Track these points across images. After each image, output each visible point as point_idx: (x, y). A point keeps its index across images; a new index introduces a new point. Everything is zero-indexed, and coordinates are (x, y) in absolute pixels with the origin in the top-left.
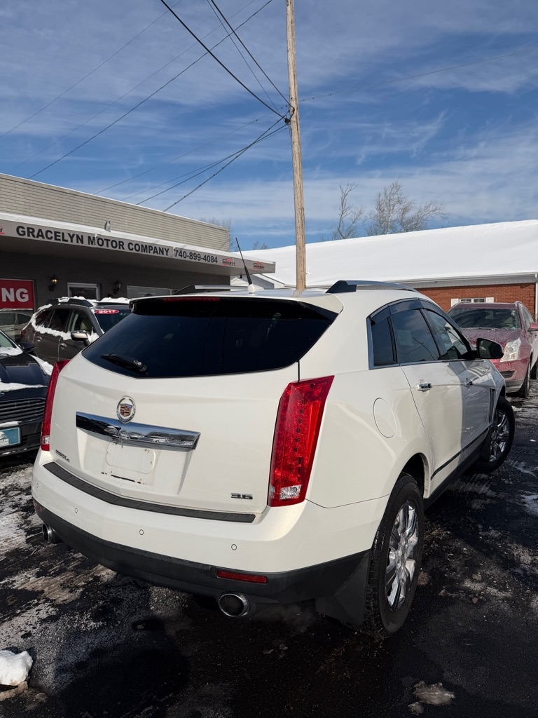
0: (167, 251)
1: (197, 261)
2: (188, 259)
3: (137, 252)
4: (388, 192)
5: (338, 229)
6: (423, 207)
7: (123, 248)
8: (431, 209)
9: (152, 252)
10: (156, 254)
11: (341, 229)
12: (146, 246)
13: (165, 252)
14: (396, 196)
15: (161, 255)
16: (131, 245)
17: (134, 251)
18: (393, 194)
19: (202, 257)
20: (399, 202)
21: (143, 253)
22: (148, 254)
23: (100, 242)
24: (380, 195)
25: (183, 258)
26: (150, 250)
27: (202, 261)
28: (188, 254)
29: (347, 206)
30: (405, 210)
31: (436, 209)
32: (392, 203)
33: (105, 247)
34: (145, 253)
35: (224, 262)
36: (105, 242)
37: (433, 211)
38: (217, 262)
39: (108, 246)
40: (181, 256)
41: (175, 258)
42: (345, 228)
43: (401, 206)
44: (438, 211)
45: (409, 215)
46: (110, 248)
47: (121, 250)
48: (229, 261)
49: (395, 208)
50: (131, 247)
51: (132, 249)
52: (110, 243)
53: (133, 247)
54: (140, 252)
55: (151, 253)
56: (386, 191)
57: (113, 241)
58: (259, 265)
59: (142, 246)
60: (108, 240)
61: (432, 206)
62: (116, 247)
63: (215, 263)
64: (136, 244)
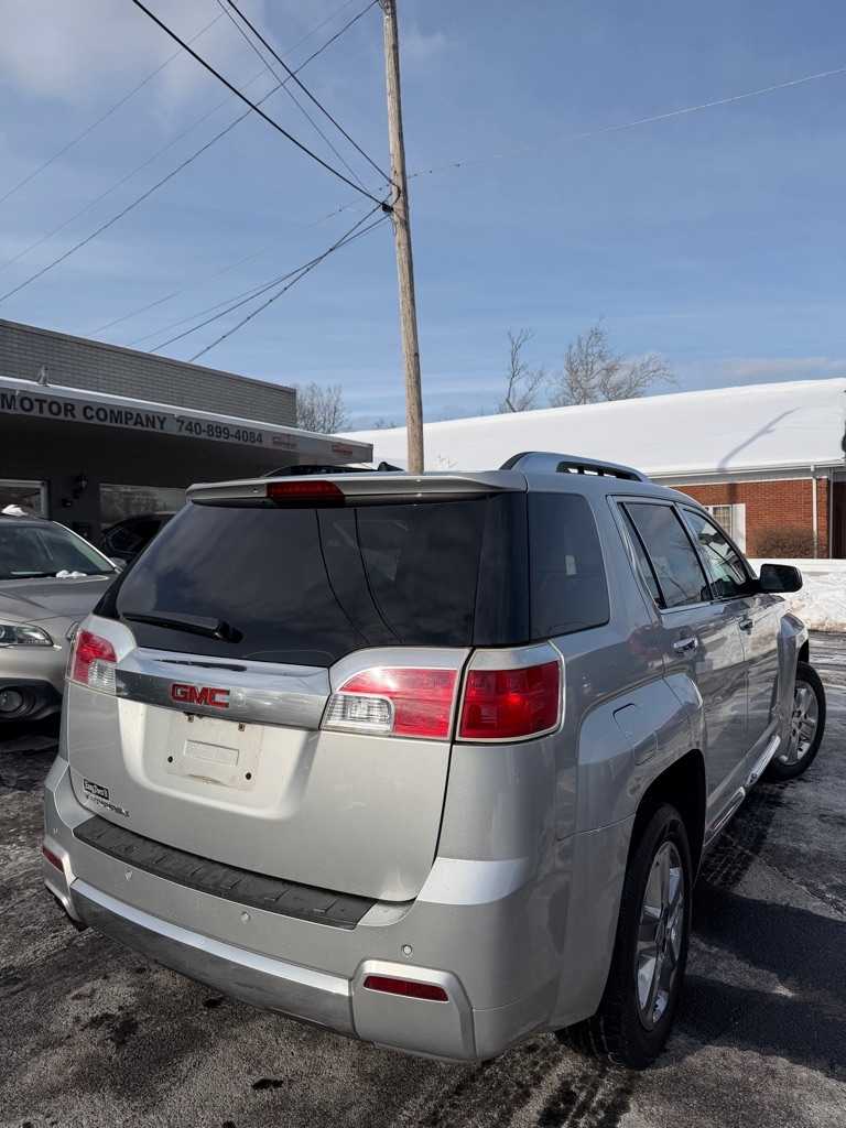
0: (162, 422)
1: (222, 439)
2: (204, 436)
3: (100, 423)
4: (584, 343)
5: (507, 400)
6: (638, 365)
7: (73, 416)
8: (651, 369)
9: (131, 422)
10: (139, 427)
11: (511, 400)
12: (120, 412)
13: (158, 424)
14: (596, 350)
15: (150, 429)
16: (88, 410)
17: (95, 421)
18: (593, 346)
19: (233, 432)
20: (601, 357)
21: (114, 424)
22: (124, 426)
23: (27, 404)
24: (571, 347)
25: (194, 435)
26: (127, 419)
27: (232, 440)
28: (204, 427)
29: (520, 364)
30: (610, 370)
31: (658, 369)
32: (590, 360)
33: (35, 412)
34: (118, 425)
35: (275, 443)
36: (36, 405)
37: (655, 371)
38: (261, 441)
39: (41, 411)
40: (191, 430)
41: (179, 434)
42: (517, 398)
43: (604, 365)
44: (662, 371)
45: (616, 378)
46: (46, 414)
47: (69, 418)
48: (285, 440)
49: (595, 367)
50: (89, 413)
51: (92, 417)
52: (45, 406)
53: (94, 413)
54: (107, 423)
55: (131, 425)
56: (580, 341)
57: (52, 403)
58: (343, 448)
59: (112, 411)
60: (41, 402)
61: (652, 363)
62: (59, 413)
63: (257, 444)
64: (99, 410)
